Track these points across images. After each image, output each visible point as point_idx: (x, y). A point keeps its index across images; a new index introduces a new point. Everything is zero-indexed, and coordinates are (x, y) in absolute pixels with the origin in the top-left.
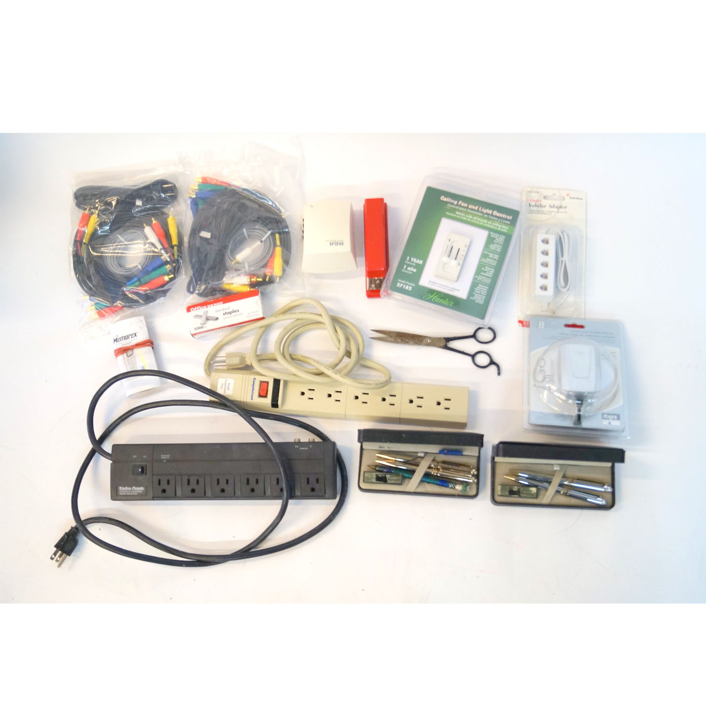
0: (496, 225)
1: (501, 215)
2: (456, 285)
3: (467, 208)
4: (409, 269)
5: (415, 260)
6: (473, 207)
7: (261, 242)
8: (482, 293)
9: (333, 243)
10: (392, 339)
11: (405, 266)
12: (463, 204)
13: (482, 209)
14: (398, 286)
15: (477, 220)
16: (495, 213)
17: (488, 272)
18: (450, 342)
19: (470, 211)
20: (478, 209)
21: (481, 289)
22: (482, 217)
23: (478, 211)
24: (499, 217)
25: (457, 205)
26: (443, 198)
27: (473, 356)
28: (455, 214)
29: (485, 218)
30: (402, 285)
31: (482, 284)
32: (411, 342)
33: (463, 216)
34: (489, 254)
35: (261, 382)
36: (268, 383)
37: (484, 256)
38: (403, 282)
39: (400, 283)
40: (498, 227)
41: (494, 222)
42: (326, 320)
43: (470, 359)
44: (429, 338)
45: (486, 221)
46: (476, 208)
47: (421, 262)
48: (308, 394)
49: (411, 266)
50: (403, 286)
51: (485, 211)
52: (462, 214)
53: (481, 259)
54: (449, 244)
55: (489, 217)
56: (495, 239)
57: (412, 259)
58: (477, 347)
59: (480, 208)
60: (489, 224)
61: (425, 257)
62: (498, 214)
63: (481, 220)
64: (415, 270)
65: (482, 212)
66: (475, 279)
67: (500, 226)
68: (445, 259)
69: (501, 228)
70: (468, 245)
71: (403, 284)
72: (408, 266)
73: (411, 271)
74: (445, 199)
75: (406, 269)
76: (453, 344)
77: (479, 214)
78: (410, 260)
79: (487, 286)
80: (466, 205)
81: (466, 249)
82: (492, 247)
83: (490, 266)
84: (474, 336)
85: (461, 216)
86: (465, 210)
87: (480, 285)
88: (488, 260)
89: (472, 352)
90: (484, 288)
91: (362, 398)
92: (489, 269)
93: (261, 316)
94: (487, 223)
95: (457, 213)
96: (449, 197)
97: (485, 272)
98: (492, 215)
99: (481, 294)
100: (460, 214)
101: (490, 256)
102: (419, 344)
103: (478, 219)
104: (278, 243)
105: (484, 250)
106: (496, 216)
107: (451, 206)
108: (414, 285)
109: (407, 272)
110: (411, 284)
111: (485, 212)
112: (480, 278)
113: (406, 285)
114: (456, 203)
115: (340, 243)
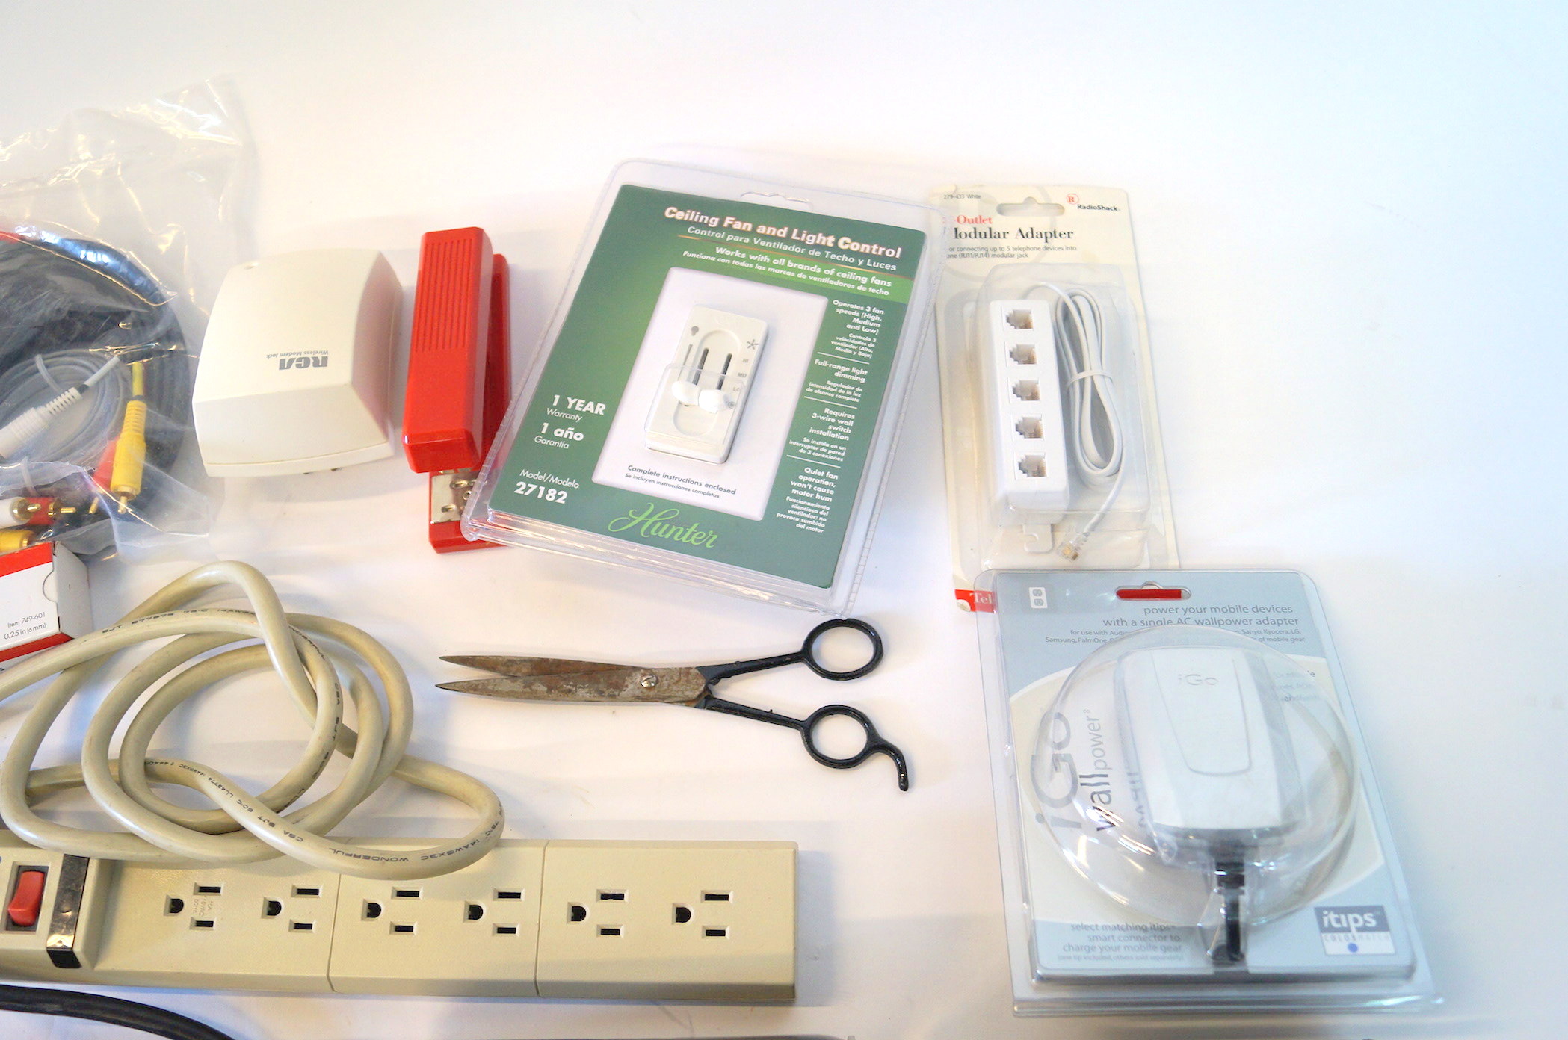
0: (852, 276)
1: (865, 248)
2: (728, 476)
3: (753, 233)
4: (559, 432)
5: (581, 402)
6: (772, 231)
7: (82, 389)
8: (818, 496)
9: (291, 361)
10: (517, 686)
11: (546, 425)
12: (738, 225)
13: (799, 235)
14: (519, 491)
15: (785, 268)
16: (844, 243)
17: (836, 424)
18: (723, 681)
19: (763, 243)
20: (790, 234)
21: (814, 484)
22: (805, 258)
23: (788, 240)
24: (858, 255)
25: (719, 228)
26: (672, 213)
27: (807, 728)
28: (713, 254)
29: (814, 257)
30: (533, 487)
31: (814, 467)
32: (581, 692)
33: (740, 260)
34: (835, 367)
35: (21, 871)
36: (43, 872)
37: (815, 374)
38: (539, 477)
39: (528, 481)
40: (858, 283)
41: (846, 271)
43: (793, 738)
44: (648, 672)
45: (815, 269)
46: (783, 232)
47: (601, 409)
48: (195, 907)
49: (565, 424)
50: (537, 491)
51: (811, 240)
52: (737, 254)
53: (806, 385)
54: (695, 340)
55: (824, 256)
56: (849, 319)
57: (571, 402)
58: (819, 693)
59: (796, 231)
60: (828, 277)
61: (614, 392)
62: (855, 246)
63: (801, 267)
64: (579, 437)
65: (801, 244)
66: (788, 449)
67: (864, 280)
68: (680, 390)
69: (868, 285)
70: (759, 340)
71: (539, 483)
72: (556, 423)
73: (567, 440)
74: (680, 215)
75: (550, 435)
76: (738, 690)
77: (793, 248)
78: (562, 406)
79: (833, 471)
80: (749, 227)
81: (753, 354)
82: (843, 345)
83: (838, 405)
84: (804, 656)
85: (732, 258)
86: (747, 240)
87: (808, 470)
88: (832, 386)
89: (802, 711)
90: (824, 477)
91: (395, 910)
92: (836, 414)
94: (822, 275)
95: (719, 250)
96: (692, 209)
97: (824, 426)
98: (836, 249)
99: (813, 500)
100: (728, 253)
101: (837, 374)
102: (613, 698)
103: (790, 264)
104: (137, 388)
105: (815, 356)
106: (849, 252)
107: (698, 232)
108: (574, 485)
109: (554, 443)
110: (568, 484)
111: (812, 242)
112: (806, 447)
113: (549, 485)
114: (714, 222)
115: (316, 359)
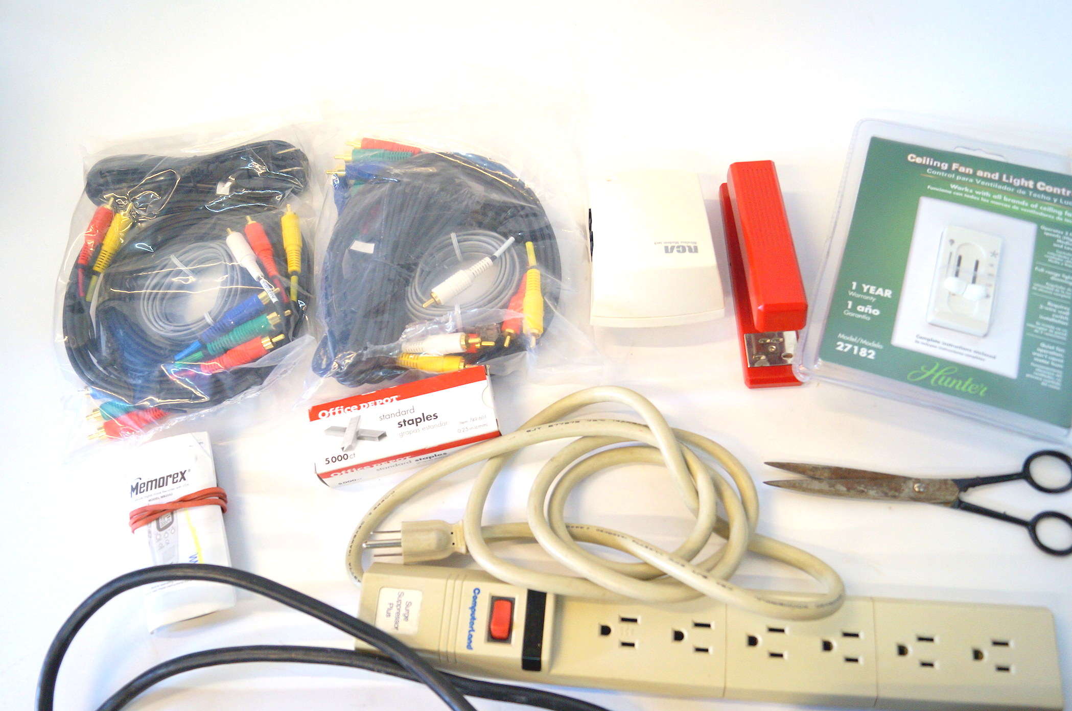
0: (1050, 209)
1: (1056, 190)
2: (985, 346)
3: (974, 175)
4: (860, 308)
5: (872, 289)
6: (987, 174)
7: (493, 258)
8: (1053, 364)
9: (673, 248)
10: (824, 486)
11: (850, 303)
12: (962, 169)
13: (1008, 178)
14: (839, 348)
15: (1002, 201)
16: (1041, 185)
17: (1057, 313)
18: (970, 490)
19: (983, 183)
20: (1001, 177)
21: (1049, 355)
22: (1014, 195)
23: (1000, 181)
24: (1052, 195)
25: (949, 170)
26: (911, 158)
27: (1031, 526)
28: (949, 189)
29: (1021, 195)
30: (849, 346)
31: (1047, 343)
32: (872, 493)
33: (969, 193)
34: (1050, 273)
35: (496, 600)
36: (511, 601)
37: (1036, 278)
38: (851, 339)
39: (845, 342)
40: (1056, 215)
41: (1047, 206)
42: (659, 437)
43: (1022, 533)
44: (918, 481)
45: (1024, 203)
46: (996, 176)
47: (888, 293)
48: (620, 632)
49: (865, 303)
50: (852, 349)
51: (1017, 182)
52: (966, 190)
53: (1031, 285)
54: (954, 249)
55: (1029, 195)
56: (1055, 240)
57: (866, 288)
58: (1039, 503)
59: (1004, 177)
60: (1033, 209)
61: (896, 282)
62: (1049, 189)
63: (1014, 201)
64: (876, 312)
65: (1011, 185)
66: (1026, 330)
67: (1060, 213)
68: (951, 283)
69: (1064, 216)
70: (998, 251)
71: (854, 344)
72: (857, 302)
73: (868, 314)
74: (919, 160)
75: (854, 309)
76: (977, 496)
77: (1005, 188)
78: (859, 289)
79: (1061, 347)
80: (970, 171)
81: (996, 261)
82: (1053, 258)
83: (1058, 300)
84: (1025, 475)
85: (964, 192)
86: (971, 181)
87: (1043, 345)
88: (1049, 287)
89: (1028, 515)
90: (1055, 350)
91: (766, 641)
92: (1056, 306)
93: (493, 428)
94: (1029, 208)
95: (953, 186)
96: (927, 156)
97: (1050, 314)
98: (1035, 189)
99: (1050, 366)
100: (960, 189)
101: (1052, 278)
102: (894, 497)
103: (1005, 199)
104: (532, 259)
105: (1034, 265)
106: (1045, 192)
107: (934, 172)
108: (879, 346)
109: (859, 316)
110: (874, 345)
111: (1018, 184)
112: (1039, 328)
113: (861, 346)
114: (945, 166)
115: (690, 248)
